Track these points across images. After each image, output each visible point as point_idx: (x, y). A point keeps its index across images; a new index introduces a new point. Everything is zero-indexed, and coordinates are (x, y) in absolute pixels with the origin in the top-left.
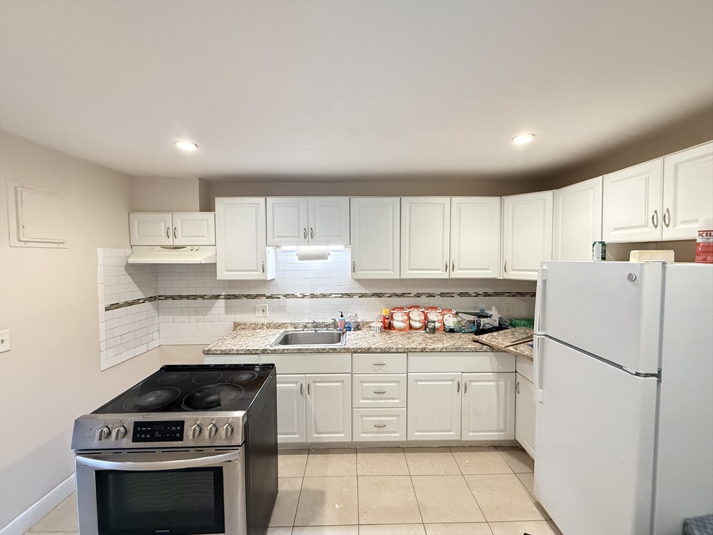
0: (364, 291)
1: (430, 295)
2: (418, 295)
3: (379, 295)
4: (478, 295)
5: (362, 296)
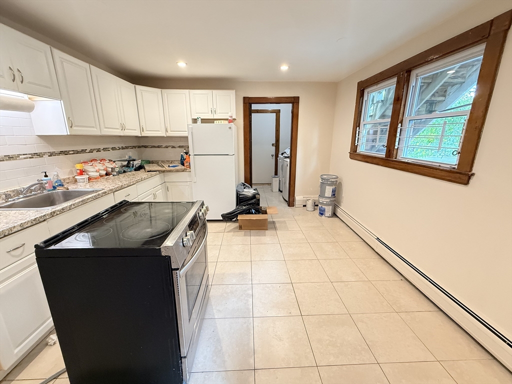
0: (52, 150)
1: (99, 150)
2: (91, 151)
3: (65, 153)
4: (120, 149)
5: (51, 155)
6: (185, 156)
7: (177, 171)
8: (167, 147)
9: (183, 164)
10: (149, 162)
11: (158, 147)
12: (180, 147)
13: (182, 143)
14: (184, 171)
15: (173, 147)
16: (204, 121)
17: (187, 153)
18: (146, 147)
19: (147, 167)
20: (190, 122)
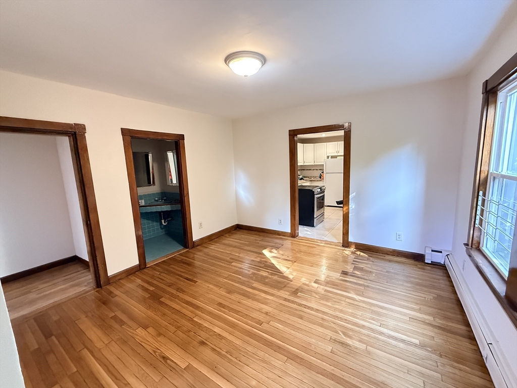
6: (322, 174)
7: (318, 181)
8: (314, 170)
9: (320, 178)
10: (305, 177)
11: (310, 170)
12: (320, 170)
13: (321, 168)
14: (320, 181)
15: (317, 170)
16: (332, 157)
17: (323, 172)
18: (304, 170)
19: (305, 179)
20: (326, 157)
